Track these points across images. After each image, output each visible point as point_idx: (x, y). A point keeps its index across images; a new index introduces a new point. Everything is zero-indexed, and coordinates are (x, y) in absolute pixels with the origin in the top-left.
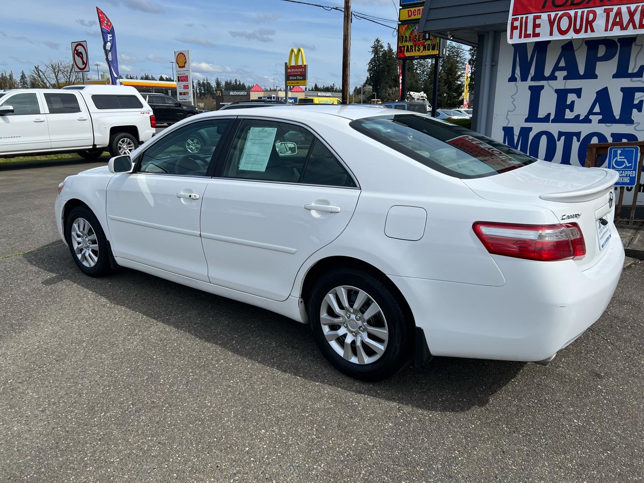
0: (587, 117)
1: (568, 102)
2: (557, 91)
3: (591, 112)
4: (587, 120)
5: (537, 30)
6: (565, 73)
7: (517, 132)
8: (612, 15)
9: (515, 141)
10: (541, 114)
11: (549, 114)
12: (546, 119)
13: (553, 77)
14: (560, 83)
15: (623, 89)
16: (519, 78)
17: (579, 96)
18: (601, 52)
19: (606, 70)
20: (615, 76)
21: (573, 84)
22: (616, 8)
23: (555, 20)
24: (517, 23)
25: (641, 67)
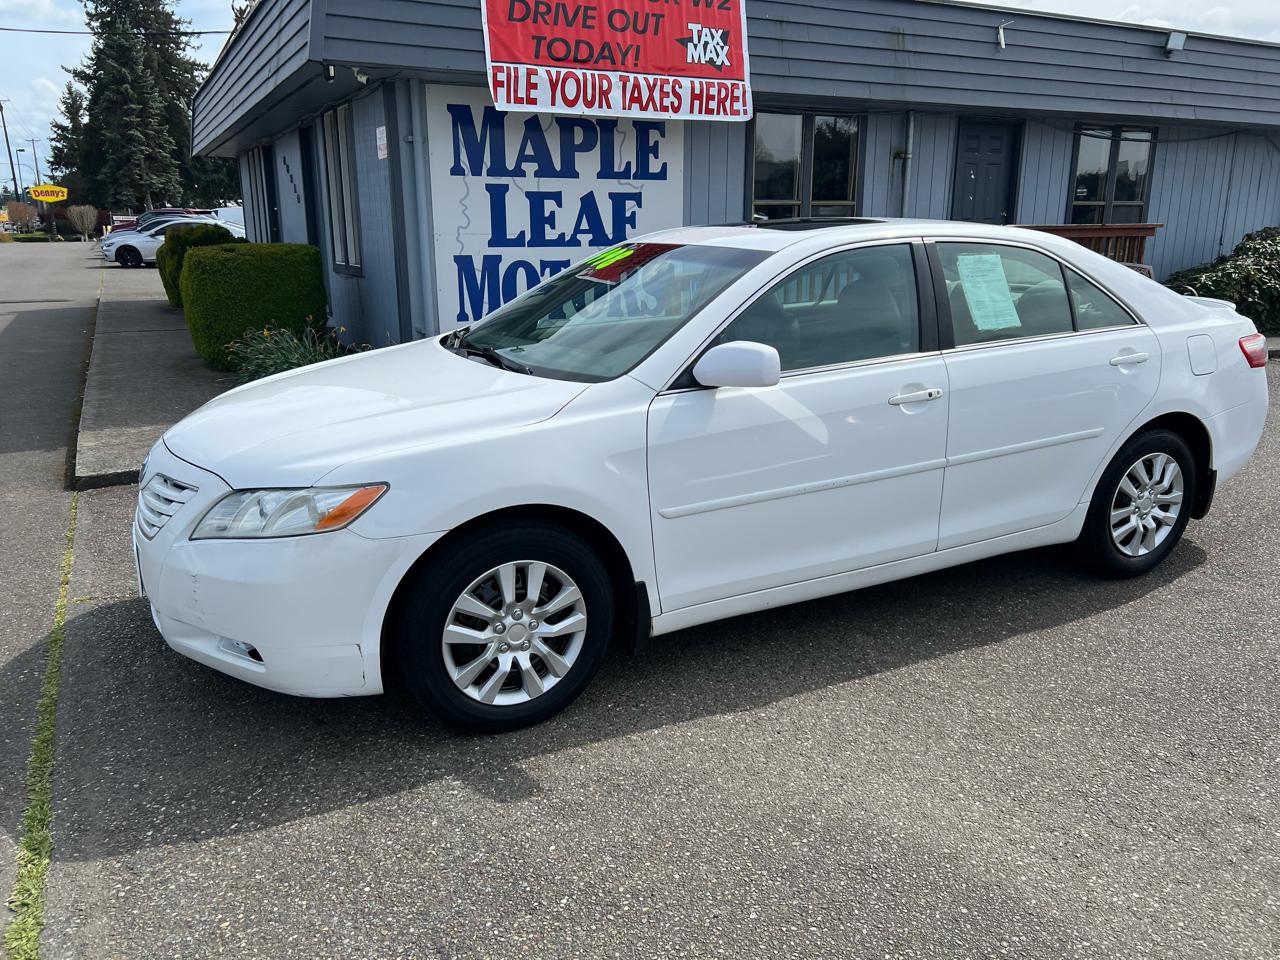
0: (574, 236)
1: (547, 214)
2: (529, 195)
3: (577, 230)
4: (574, 242)
5: (533, 94)
6: (534, 166)
7: (478, 264)
8: (630, 86)
9: (479, 282)
10: (512, 234)
11: (522, 233)
12: (519, 242)
13: (519, 172)
14: (531, 183)
15: (612, 196)
16: (467, 170)
17: (560, 205)
18: (579, 137)
19: (588, 162)
20: (600, 176)
21: (548, 185)
22: (632, 76)
23: (557, 80)
24: (502, 77)
25: (628, 164)
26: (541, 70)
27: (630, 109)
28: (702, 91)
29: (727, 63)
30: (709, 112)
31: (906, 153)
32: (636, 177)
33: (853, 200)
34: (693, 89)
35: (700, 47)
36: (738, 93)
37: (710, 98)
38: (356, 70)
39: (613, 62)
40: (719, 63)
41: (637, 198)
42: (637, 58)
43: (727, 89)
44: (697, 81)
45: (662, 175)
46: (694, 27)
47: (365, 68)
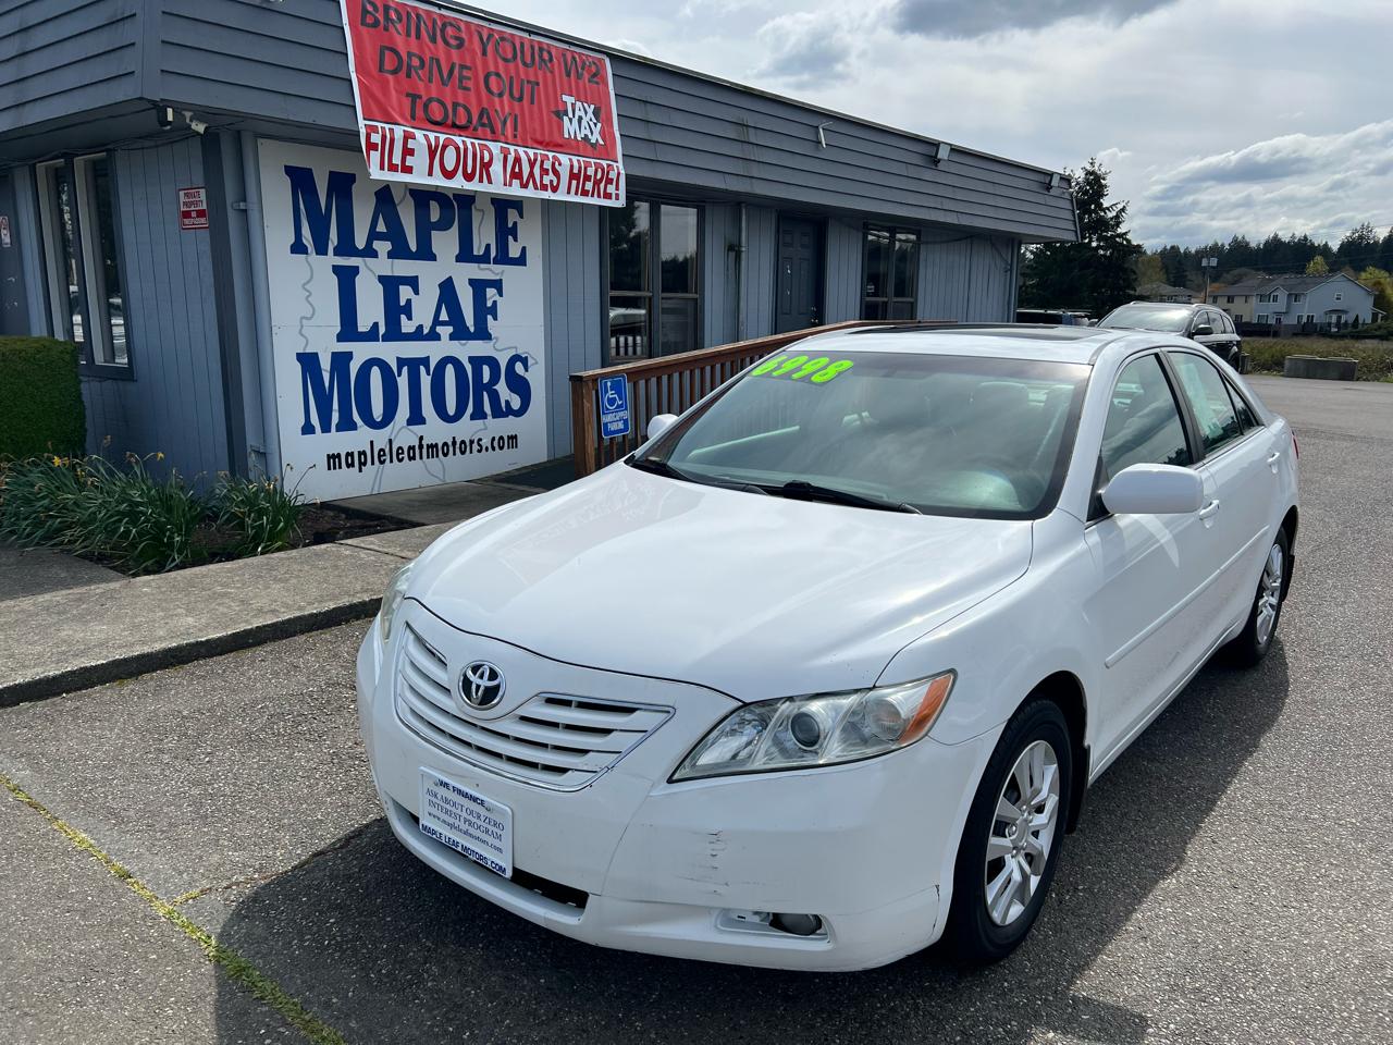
0: (433, 328)
1: (402, 303)
2: (382, 279)
3: (436, 322)
4: (434, 336)
5: (410, 161)
6: (387, 246)
7: (325, 363)
8: (511, 159)
9: (327, 385)
10: (363, 325)
11: (376, 325)
12: (372, 335)
13: (369, 252)
14: (385, 265)
15: (472, 282)
16: (311, 248)
17: (416, 292)
18: (435, 213)
19: (445, 243)
20: (459, 259)
21: (403, 268)
22: (512, 148)
23: (437, 147)
24: (376, 138)
25: (488, 246)
26: (419, 134)
27: (510, 185)
28: (580, 171)
29: (601, 142)
30: (585, 193)
31: (740, 246)
32: (496, 262)
33: (696, 293)
34: (572, 166)
35: (575, 121)
36: (613, 175)
37: (587, 178)
38: (188, 114)
39: (493, 132)
40: (593, 141)
41: (497, 285)
42: (515, 129)
43: (603, 170)
44: (575, 159)
45: (521, 261)
46: (569, 100)
47: (202, 113)
